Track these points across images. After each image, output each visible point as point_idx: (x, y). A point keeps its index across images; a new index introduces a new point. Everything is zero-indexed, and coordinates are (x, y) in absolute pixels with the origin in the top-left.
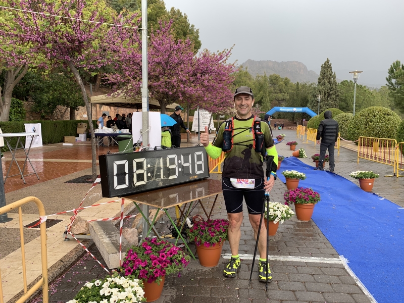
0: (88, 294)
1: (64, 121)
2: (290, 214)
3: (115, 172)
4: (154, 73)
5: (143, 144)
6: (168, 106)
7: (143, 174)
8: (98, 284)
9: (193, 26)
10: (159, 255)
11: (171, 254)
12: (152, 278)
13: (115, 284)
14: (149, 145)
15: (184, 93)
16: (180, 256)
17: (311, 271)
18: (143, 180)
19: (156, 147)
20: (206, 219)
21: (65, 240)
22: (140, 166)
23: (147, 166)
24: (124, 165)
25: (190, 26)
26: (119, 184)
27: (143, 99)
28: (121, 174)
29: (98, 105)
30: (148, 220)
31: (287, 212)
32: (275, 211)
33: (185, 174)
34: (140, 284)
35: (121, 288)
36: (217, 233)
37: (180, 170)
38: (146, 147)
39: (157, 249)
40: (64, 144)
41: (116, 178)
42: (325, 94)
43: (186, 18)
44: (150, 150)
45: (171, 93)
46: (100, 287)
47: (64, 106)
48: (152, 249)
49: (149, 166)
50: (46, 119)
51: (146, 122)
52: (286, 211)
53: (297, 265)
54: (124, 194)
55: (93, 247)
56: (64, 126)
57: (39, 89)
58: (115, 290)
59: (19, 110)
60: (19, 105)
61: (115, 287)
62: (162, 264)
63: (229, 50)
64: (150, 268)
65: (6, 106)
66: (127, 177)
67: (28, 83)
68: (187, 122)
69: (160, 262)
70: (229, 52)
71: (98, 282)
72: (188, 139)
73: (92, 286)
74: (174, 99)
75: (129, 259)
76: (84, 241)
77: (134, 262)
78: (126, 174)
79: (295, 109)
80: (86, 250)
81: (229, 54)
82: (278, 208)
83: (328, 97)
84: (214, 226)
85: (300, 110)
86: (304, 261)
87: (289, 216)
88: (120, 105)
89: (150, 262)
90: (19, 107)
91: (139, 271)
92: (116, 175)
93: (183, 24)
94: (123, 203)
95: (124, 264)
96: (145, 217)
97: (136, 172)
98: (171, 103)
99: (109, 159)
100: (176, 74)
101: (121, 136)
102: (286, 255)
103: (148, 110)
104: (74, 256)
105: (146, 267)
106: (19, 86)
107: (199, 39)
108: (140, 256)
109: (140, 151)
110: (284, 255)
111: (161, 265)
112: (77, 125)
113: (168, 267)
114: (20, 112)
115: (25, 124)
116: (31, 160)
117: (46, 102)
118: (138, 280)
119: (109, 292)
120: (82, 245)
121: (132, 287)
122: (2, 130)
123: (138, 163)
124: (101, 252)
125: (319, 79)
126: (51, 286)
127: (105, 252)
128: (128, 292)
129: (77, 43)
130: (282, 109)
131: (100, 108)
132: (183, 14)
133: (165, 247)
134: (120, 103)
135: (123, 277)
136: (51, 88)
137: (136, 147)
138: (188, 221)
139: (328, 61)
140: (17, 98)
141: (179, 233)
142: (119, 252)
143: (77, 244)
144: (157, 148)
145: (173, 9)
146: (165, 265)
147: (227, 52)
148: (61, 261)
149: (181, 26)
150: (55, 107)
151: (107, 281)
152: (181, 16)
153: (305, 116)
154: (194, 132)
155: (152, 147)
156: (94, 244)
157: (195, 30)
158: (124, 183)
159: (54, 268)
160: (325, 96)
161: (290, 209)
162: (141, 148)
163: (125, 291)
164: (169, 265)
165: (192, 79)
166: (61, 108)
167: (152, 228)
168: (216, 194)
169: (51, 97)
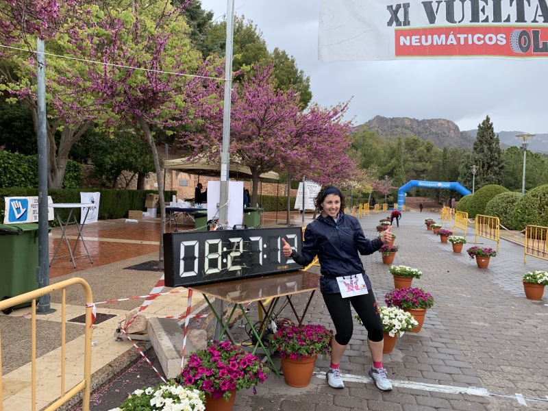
0: (136, 402)
1: (129, 191)
2: (412, 325)
3: (182, 255)
4: (246, 132)
5: (220, 222)
6: (262, 175)
7: (217, 259)
8: (149, 392)
9: (302, 72)
10: (229, 363)
11: (244, 364)
12: (218, 391)
13: (171, 393)
14: (227, 223)
15: (284, 159)
16: (256, 367)
17: (436, 402)
18: (216, 267)
19: (235, 226)
20: (297, 323)
21: (116, 341)
22: (213, 249)
23: (222, 250)
24: (193, 246)
25: (299, 72)
26: (186, 270)
27: (222, 165)
28: (189, 258)
29: (174, 172)
30: (221, 321)
31: (408, 322)
32: (391, 318)
33: (272, 263)
34: (200, 397)
35: (177, 399)
36: (308, 342)
37: (265, 256)
38: (223, 225)
39: (228, 355)
40: (127, 220)
41: (182, 263)
42: (484, 165)
43: (293, 61)
44: (228, 229)
45: (266, 158)
46: (152, 396)
47: (130, 171)
48: (220, 356)
49: (225, 249)
50: (108, 187)
51: (224, 194)
52: (406, 320)
53: (416, 394)
54: (192, 284)
55: (150, 352)
56: (129, 197)
57: (101, 149)
58: (169, 401)
59: (75, 174)
60: (76, 169)
61: (170, 397)
62: (231, 374)
63: (345, 104)
64: (216, 379)
65: (61, 170)
66: (196, 262)
67: (88, 141)
68: (288, 197)
69: (230, 371)
70: (346, 106)
71: (149, 390)
72: (287, 219)
73: (142, 394)
74: (271, 166)
75: (190, 366)
76: (140, 342)
77: (197, 369)
78: (195, 258)
79: (440, 184)
80: (141, 353)
81: (346, 108)
82: (396, 315)
83: (488, 169)
84: (305, 333)
85: (447, 185)
86: (427, 389)
87: (410, 327)
88: (201, 172)
89: (217, 371)
90: (75, 171)
91: (202, 382)
92: (184, 259)
93: (288, 70)
94: (190, 296)
95: (184, 372)
96: (217, 317)
97: (209, 256)
98: (267, 172)
99: (175, 238)
100: (274, 134)
101: (199, 212)
102: (403, 380)
103: (227, 179)
104: (126, 361)
105: (211, 376)
106: (78, 145)
107: (310, 90)
108: (205, 363)
109: (215, 229)
110: (400, 379)
111: (229, 376)
112: (146, 196)
113: (239, 379)
114: (76, 178)
115: (81, 193)
116: (85, 238)
117: (108, 167)
118: (198, 392)
119: (161, 403)
120: (137, 347)
121: (190, 399)
122: (53, 199)
123: (211, 246)
124: (159, 357)
125: (475, 144)
126: (95, 395)
127: (163, 357)
128: (185, 404)
129: (150, 94)
130: (421, 183)
131: (177, 175)
132: (289, 57)
133: (237, 354)
134: (202, 170)
135: (180, 387)
136: (116, 149)
137: (211, 225)
138: (274, 325)
139: (488, 119)
140: (75, 159)
141: (259, 339)
142: (181, 358)
143: (131, 346)
144: (237, 227)
145: (276, 49)
146: (235, 376)
147: (343, 106)
148: (110, 365)
149: (287, 72)
150: (118, 173)
151: (160, 389)
152: (287, 59)
153: (454, 194)
154: (297, 210)
155: (230, 227)
156: (152, 348)
157: (305, 78)
158: (193, 270)
159: (100, 374)
160: (483, 168)
161: (412, 318)
162: (217, 227)
163: (180, 403)
164: (241, 377)
165: (295, 141)
166: (127, 174)
167: (226, 331)
168: (312, 290)
169: (115, 160)
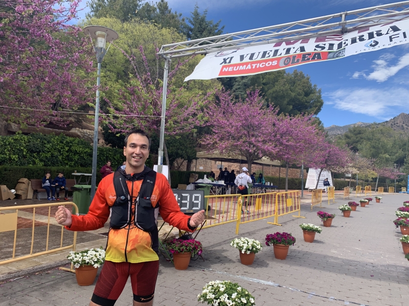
4: (239, 134)
47: (181, 158)
56: (179, 175)
88: (224, 160)
93: (304, 84)
103: (161, 165)
112: (190, 175)
149: (303, 86)
150: (174, 160)
157: (317, 90)
